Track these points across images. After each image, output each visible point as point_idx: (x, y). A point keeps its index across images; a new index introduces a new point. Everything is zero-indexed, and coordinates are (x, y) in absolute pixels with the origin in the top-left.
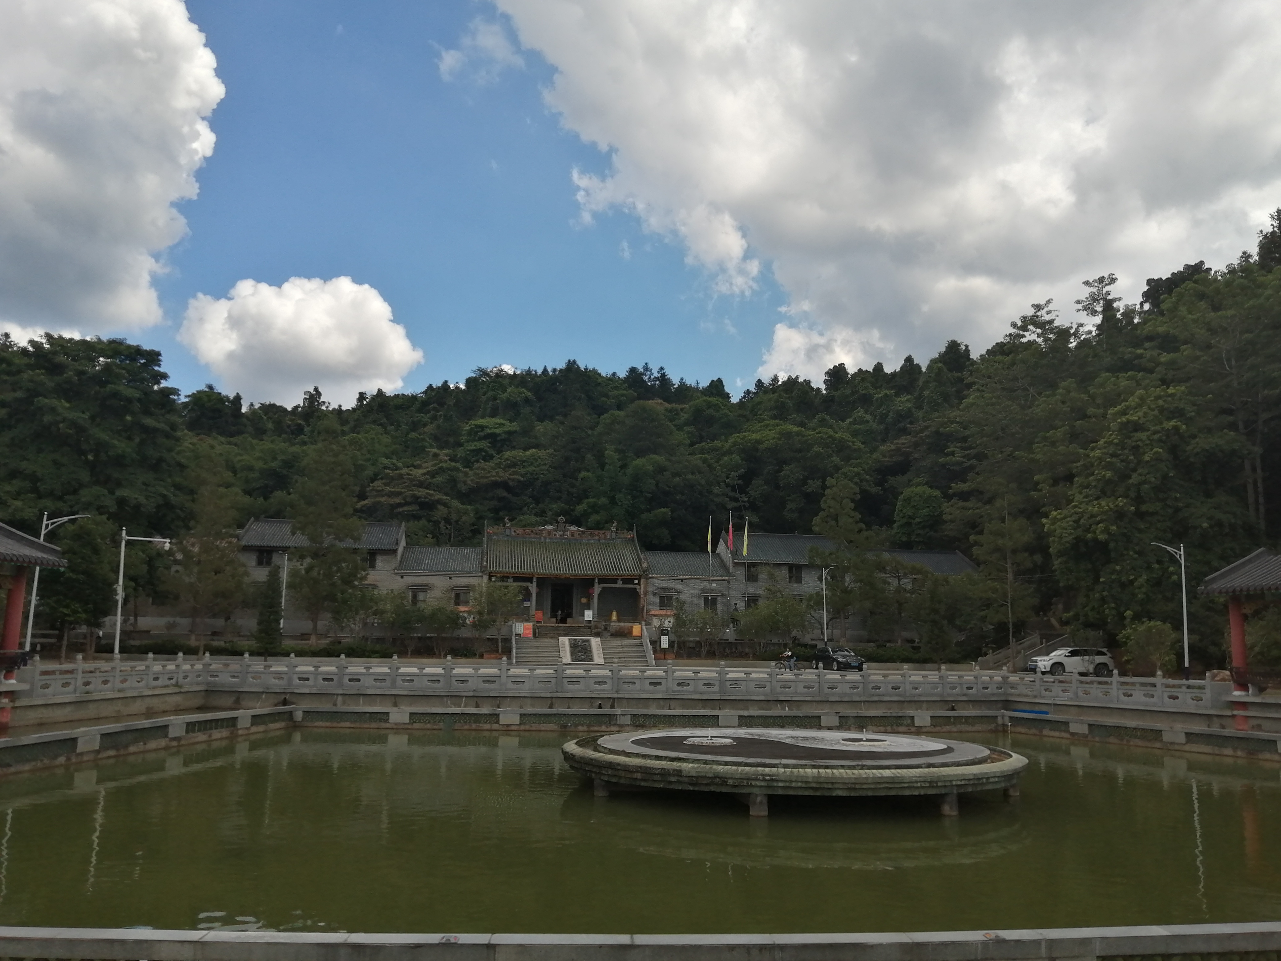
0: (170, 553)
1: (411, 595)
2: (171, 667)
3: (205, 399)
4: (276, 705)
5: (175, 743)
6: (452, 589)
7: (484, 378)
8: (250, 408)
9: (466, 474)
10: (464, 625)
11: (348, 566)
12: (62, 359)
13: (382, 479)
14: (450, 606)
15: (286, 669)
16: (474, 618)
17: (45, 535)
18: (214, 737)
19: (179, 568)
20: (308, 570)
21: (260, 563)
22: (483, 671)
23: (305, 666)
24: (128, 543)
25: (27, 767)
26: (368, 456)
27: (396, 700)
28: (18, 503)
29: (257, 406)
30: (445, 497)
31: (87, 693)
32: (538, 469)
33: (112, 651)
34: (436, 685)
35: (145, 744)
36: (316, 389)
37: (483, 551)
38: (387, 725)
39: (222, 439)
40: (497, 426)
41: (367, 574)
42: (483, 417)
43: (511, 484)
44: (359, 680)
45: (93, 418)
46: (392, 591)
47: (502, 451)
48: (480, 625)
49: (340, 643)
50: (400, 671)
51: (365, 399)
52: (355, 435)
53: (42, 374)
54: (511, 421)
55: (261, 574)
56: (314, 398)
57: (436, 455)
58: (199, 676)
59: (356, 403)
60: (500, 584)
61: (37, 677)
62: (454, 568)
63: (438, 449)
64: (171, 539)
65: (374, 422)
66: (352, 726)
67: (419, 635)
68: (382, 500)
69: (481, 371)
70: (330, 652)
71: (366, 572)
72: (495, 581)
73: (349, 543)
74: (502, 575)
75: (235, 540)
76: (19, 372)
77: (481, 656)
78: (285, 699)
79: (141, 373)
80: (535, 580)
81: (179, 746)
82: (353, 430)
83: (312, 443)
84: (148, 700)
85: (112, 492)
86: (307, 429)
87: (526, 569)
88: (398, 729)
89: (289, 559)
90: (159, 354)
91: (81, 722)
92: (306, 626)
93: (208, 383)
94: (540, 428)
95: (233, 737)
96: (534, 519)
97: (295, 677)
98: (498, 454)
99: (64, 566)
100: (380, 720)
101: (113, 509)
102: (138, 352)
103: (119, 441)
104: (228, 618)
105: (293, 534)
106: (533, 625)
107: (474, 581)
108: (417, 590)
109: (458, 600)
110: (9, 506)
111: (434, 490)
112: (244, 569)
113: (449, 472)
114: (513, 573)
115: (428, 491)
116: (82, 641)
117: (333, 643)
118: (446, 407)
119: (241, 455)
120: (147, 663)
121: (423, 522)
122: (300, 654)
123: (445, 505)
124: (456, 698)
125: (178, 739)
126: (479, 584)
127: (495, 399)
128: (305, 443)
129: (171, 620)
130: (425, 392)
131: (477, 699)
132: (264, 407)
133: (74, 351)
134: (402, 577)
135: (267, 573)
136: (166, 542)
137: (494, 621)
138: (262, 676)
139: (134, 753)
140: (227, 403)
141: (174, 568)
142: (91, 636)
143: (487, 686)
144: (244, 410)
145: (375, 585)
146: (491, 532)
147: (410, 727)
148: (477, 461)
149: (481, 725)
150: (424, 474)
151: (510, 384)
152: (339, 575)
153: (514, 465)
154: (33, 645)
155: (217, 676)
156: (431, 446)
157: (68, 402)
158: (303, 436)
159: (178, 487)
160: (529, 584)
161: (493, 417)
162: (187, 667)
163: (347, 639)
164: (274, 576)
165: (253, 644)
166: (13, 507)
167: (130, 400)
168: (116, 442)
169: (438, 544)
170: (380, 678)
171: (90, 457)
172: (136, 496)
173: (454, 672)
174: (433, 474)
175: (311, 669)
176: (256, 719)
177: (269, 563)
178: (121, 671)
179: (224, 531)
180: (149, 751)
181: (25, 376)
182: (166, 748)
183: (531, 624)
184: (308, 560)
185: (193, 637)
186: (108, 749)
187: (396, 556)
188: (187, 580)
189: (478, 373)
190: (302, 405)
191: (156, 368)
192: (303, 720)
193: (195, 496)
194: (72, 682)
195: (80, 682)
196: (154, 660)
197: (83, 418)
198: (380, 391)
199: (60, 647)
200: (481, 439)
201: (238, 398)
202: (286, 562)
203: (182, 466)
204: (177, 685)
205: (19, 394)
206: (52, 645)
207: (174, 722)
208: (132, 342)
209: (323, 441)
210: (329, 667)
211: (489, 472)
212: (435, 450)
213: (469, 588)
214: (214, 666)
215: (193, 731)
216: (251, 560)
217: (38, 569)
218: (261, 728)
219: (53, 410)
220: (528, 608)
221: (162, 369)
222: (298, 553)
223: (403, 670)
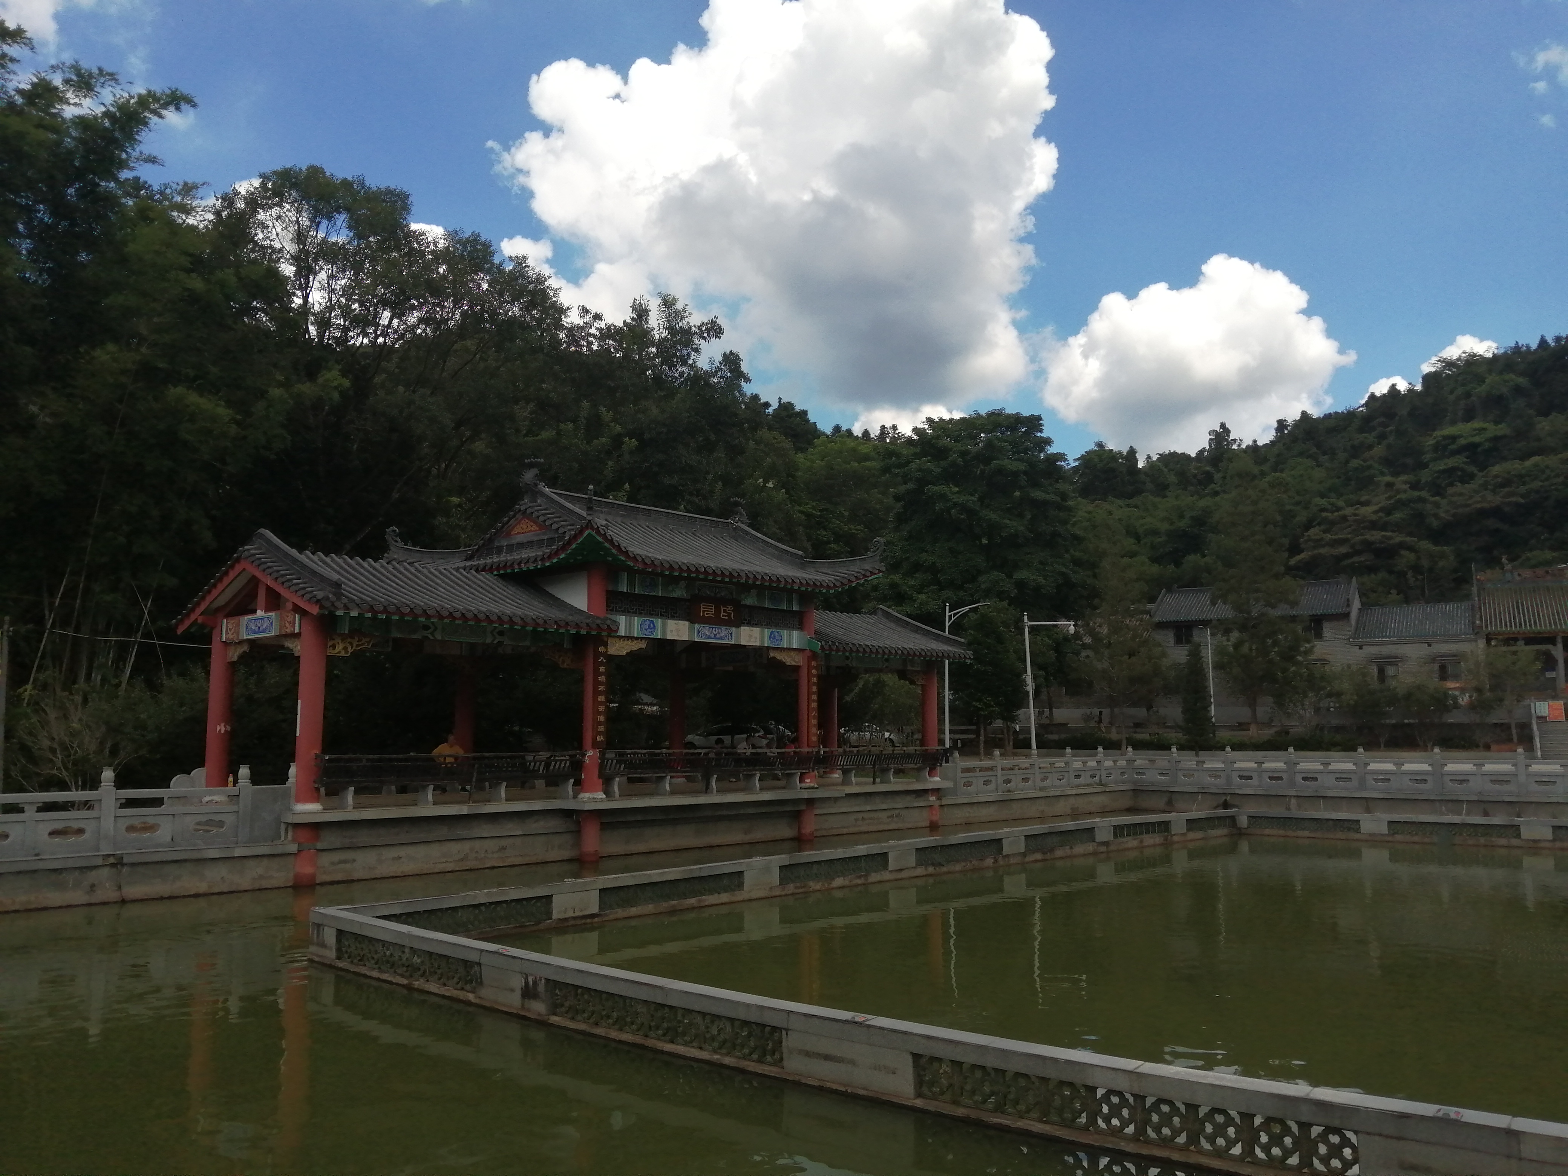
0: (1077, 635)
1: (1375, 670)
2: (1092, 763)
3: (1096, 460)
4: (1216, 808)
5: (1103, 849)
6: (1433, 659)
7: (1449, 370)
8: (1148, 461)
9: (1437, 505)
10: (1456, 706)
11: (1286, 638)
12: (946, 441)
13: (1319, 524)
14: (1433, 683)
15: (1223, 766)
16: (1470, 697)
17: (949, 626)
18: (1145, 844)
19: (1089, 652)
20: (1237, 646)
21: (1179, 641)
22: (1489, 767)
23: (1245, 762)
24: (1032, 629)
25: (958, 867)
26: (1298, 498)
27: (1368, 804)
28: (923, 597)
29: (1155, 458)
30: (1408, 539)
31: (1009, 791)
32: (1546, 483)
33: (1029, 747)
34: (1421, 786)
35: (1071, 848)
36: (1223, 426)
37: (1473, 606)
38: (1357, 836)
39: (1119, 502)
40: (1475, 432)
41: (1313, 647)
42: (1453, 423)
43: (1507, 509)
44: (1316, 779)
45: (981, 499)
46: (1349, 666)
47: (1486, 468)
48: (1480, 706)
49: (1287, 733)
50: (1369, 768)
51: (1286, 426)
52: (1278, 474)
53: (929, 461)
54: (1496, 423)
55: (1179, 655)
56: (1221, 436)
57: (1389, 485)
58: (1123, 773)
59: (1275, 435)
60: (1504, 649)
61: (960, 775)
62: (1433, 631)
63: (1392, 476)
64: (1076, 621)
65: (1301, 454)
66: (1312, 835)
67: (1394, 721)
68: (1323, 551)
69: (1443, 361)
70: (1275, 745)
71: (1312, 644)
72: (1495, 646)
73: (1283, 610)
74: (1506, 636)
75: (1146, 617)
76: (908, 463)
77: (1488, 748)
78: (1226, 800)
79: (1024, 442)
80: (1559, 640)
81: (1108, 852)
82: (1275, 469)
83: (1225, 492)
84: (1072, 800)
85: (1009, 576)
86: (1217, 476)
87: (1544, 627)
88: (1374, 841)
89: (1212, 635)
90: (1039, 418)
91: (1006, 822)
92: (1243, 713)
93: (1097, 440)
94: (1543, 425)
95: (1167, 844)
96: (1548, 555)
97: (1235, 775)
98: (1481, 470)
99: (970, 658)
100: (1349, 829)
101: (1014, 593)
102: (1017, 420)
103: (1010, 520)
104: (1149, 708)
105: (1213, 603)
106: (1564, 704)
107: (1465, 647)
108: (1383, 665)
109: (1443, 673)
110: (915, 600)
111: (1393, 531)
112: (1160, 649)
113: (1411, 504)
114: (1524, 633)
115: (1383, 533)
116: (1000, 736)
117: (1278, 733)
118: (1397, 418)
119: (1143, 518)
120: (1066, 759)
121: (1382, 575)
122: (1238, 747)
123: (1411, 548)
124: (1455, 803)
125: (1106, 844)
126: (1472, 652)
127: (1468, 395)
128: (1216, 493)
129: (1088, 711)
130: (1366, 404)
131: (1485, 805)
132: (1163, 457)
133: (956, 431)
134: (1361, 648)
135: (1186, 653)
136: (1070, 625)
137: (1501, 700)
138: (1196, 774)
139: (1061, 858)
140: (1120, 461)
141: (1084, 654)
142: (1008, 731)
143: (1498, 787)
144: (1140, 465)
145: (1325, 660)
146: (1482, 578)
147: (1390, 839)
148: (1451, 485)
149: (1493, 839)
150: (1376, 512)
151: (1490, 371)
152: (1276, 649)
153: (1507, 483)
154: (954, 742)
155: (1144, 774)
156: (1383, 474)
157: (956, 486)
158: (1213, 485)
159: (1077, 562)
160: (1550, 647)
161: (1468, 422)
162: (1109, 763)
163: (1298, 729)
164: (1195, 655)
165: (1179, 736)
166: (919, 601)
167: (1015, 474)
168: (1007, 521)
169: (1407, 601)
170: (1342, 777)
171: (985, 541)
172: (1035, 577)
173: (1446, 769)
174: (1388, 511)
175: (1253, 765)
176: (1192, 824)
177: (1188, 641)
178: (1040, 768)
179: (1132, 607)
180: (1075, 856)
181: (913, 466)
182: (1095, 854)
183: (1562, 702)
184: (1235, 635)
185: (1114, 730)
186: (1034, 853)
187: (1349, 620)
188: (1099, 666)
189: (1439, 365)
190: (1207, 448)
191: (1039, 434)
192: (1249, 827)
193: (1097, 571)
194: (993, 779)
195: (1000, 780)
196: (1073, 756)
197: (972, 500)
198: (1304, 413)
199: (978, 742)
200: (1454, 453)
201: (1132, 452)
202: (1209, 638)
203: (1076, 538)
204: (1101, 784)
205: (910, 486)
206: (971, 740)
207: (1100, 825)
208: (1011, 410)
209: (1237, 487)
210: (1275, 762)
211: (1471, 497)
212: (1388, 479)
213: (1457, 658)
214: (1138, 762)
215: (1122, 835)
216: (1168, 638)
217: (947, 662)
218: (1199, 835)
219: (943, 496)
220: (1554, 680)
221: (1044, 435)
222: (1223, 627)
223: (1373, 766)
